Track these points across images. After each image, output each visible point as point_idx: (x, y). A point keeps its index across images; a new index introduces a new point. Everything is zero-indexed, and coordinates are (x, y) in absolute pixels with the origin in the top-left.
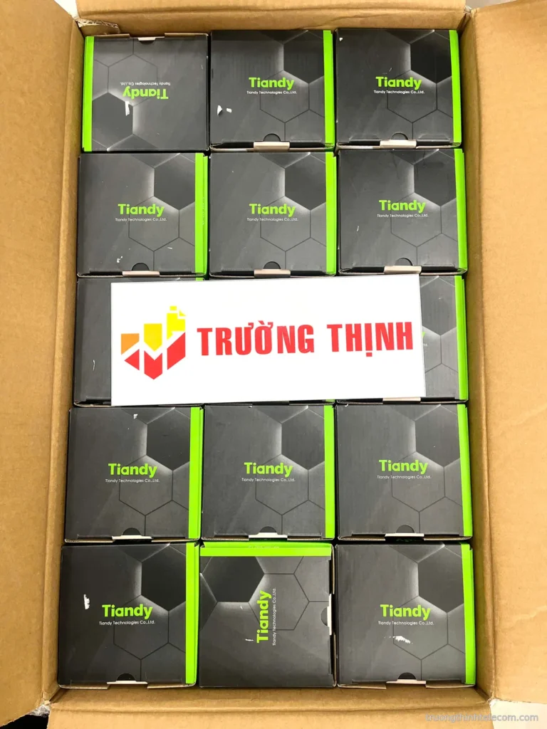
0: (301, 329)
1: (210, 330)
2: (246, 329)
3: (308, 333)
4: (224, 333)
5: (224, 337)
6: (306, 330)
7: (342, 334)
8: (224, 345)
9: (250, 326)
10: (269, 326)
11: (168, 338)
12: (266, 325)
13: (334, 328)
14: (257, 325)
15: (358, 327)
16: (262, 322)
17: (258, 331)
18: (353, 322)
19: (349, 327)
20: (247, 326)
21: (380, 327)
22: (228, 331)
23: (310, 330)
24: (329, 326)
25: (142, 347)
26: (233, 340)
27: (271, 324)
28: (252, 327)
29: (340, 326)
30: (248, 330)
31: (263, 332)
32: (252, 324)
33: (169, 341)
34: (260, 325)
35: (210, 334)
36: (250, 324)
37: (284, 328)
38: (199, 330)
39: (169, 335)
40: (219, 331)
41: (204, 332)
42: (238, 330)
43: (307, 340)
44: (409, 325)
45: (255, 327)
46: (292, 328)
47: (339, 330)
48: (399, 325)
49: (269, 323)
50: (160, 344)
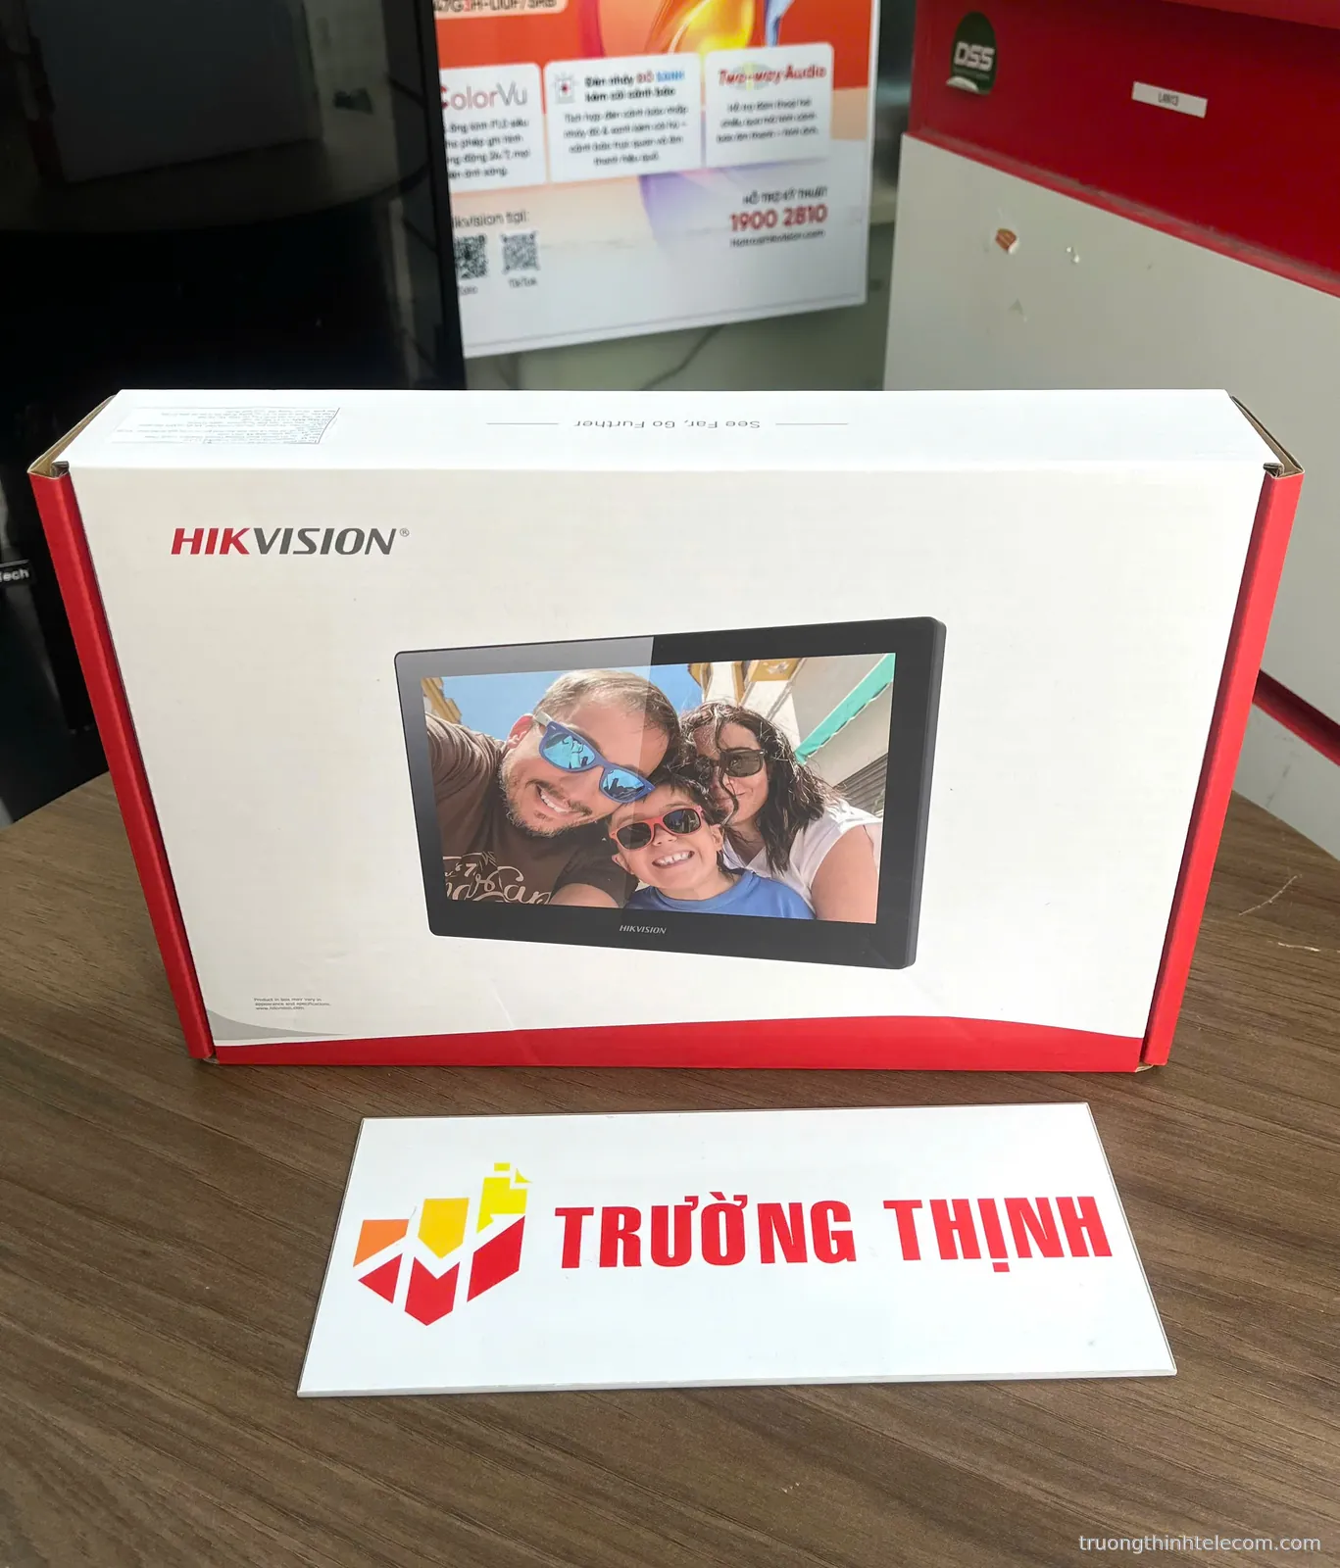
0: (819, 1210)
1: (589, 1211)
2: (677, 1208)
3: (835, 1220)
4: (621, 1218)
5: (621, 1226)
6: (830, 1213)
7: (924, 1222)
8: (621, 1243)
9: (691, 1204)
10: (738, 1203)
11: (481, 1226)
12: (729, 1200)
13: (904, 1210)
14: (706, 1201)
15: (962, 1206)
16: (719, 1196)
17: (710, 1215)
18: (949, 1196)
19: (938, 1207)
20: (683, 1203)
21: (1017, 1207)
22: (633, 1216)
23: (842, 1212)
24: (888, 1205)
25: (410, 1249)
26: (645, 1233)
27: (743, 1199)
28: (695, 1206)
29: (918, 1204)
30: (683, 1214)
31: (722, 1216)
32: (694, 1200)
33: (479, 1235)
34: (715, 1201)
35: (585, 1219)
36: (688, 1199)
37: (778, 1206)
38: (559, 1212)
39: (484, 1222)
40: (610, 1214)
41: (573, 1218)
42: (659, 1213)
43: (837, 1235)
44: (1088, 1203)
45: (702, 1205)
46: (796, 1209)
47: (915, 1211)
48: (1065, 1204)
49: (736, 1198)
50: (459, 1241)
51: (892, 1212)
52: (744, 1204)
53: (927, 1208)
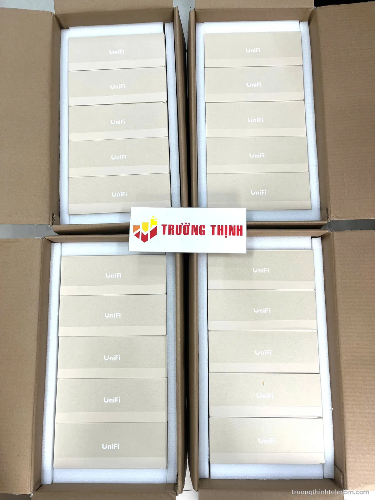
51: (212, 227)
52: (190, 225)
53: (217, 226)
